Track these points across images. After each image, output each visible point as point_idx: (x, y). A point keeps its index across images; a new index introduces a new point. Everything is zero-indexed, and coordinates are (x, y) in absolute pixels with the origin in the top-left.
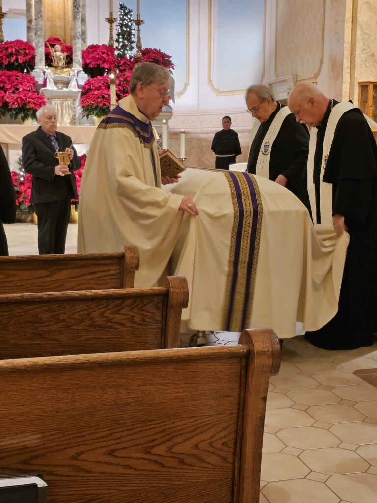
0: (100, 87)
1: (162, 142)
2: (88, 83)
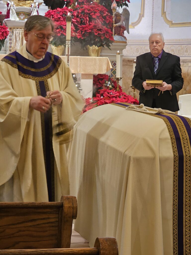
0: (60, 18)
1: (116, 69)
2: (49, 14)
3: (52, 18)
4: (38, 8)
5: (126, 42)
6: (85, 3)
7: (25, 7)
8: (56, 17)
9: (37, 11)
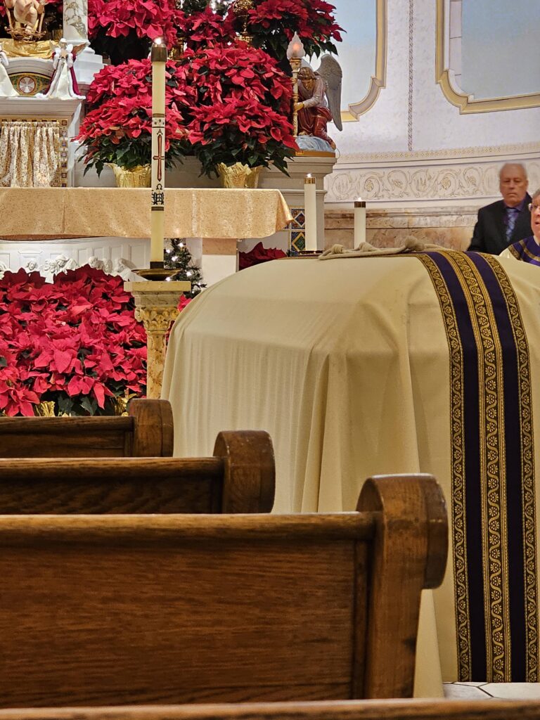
3: (116, 87)
4: (74, 59)
5: (334, 155)
6: (211, 44)
7: (36, 58)
8: (126, 85)
9: (72, 69)
